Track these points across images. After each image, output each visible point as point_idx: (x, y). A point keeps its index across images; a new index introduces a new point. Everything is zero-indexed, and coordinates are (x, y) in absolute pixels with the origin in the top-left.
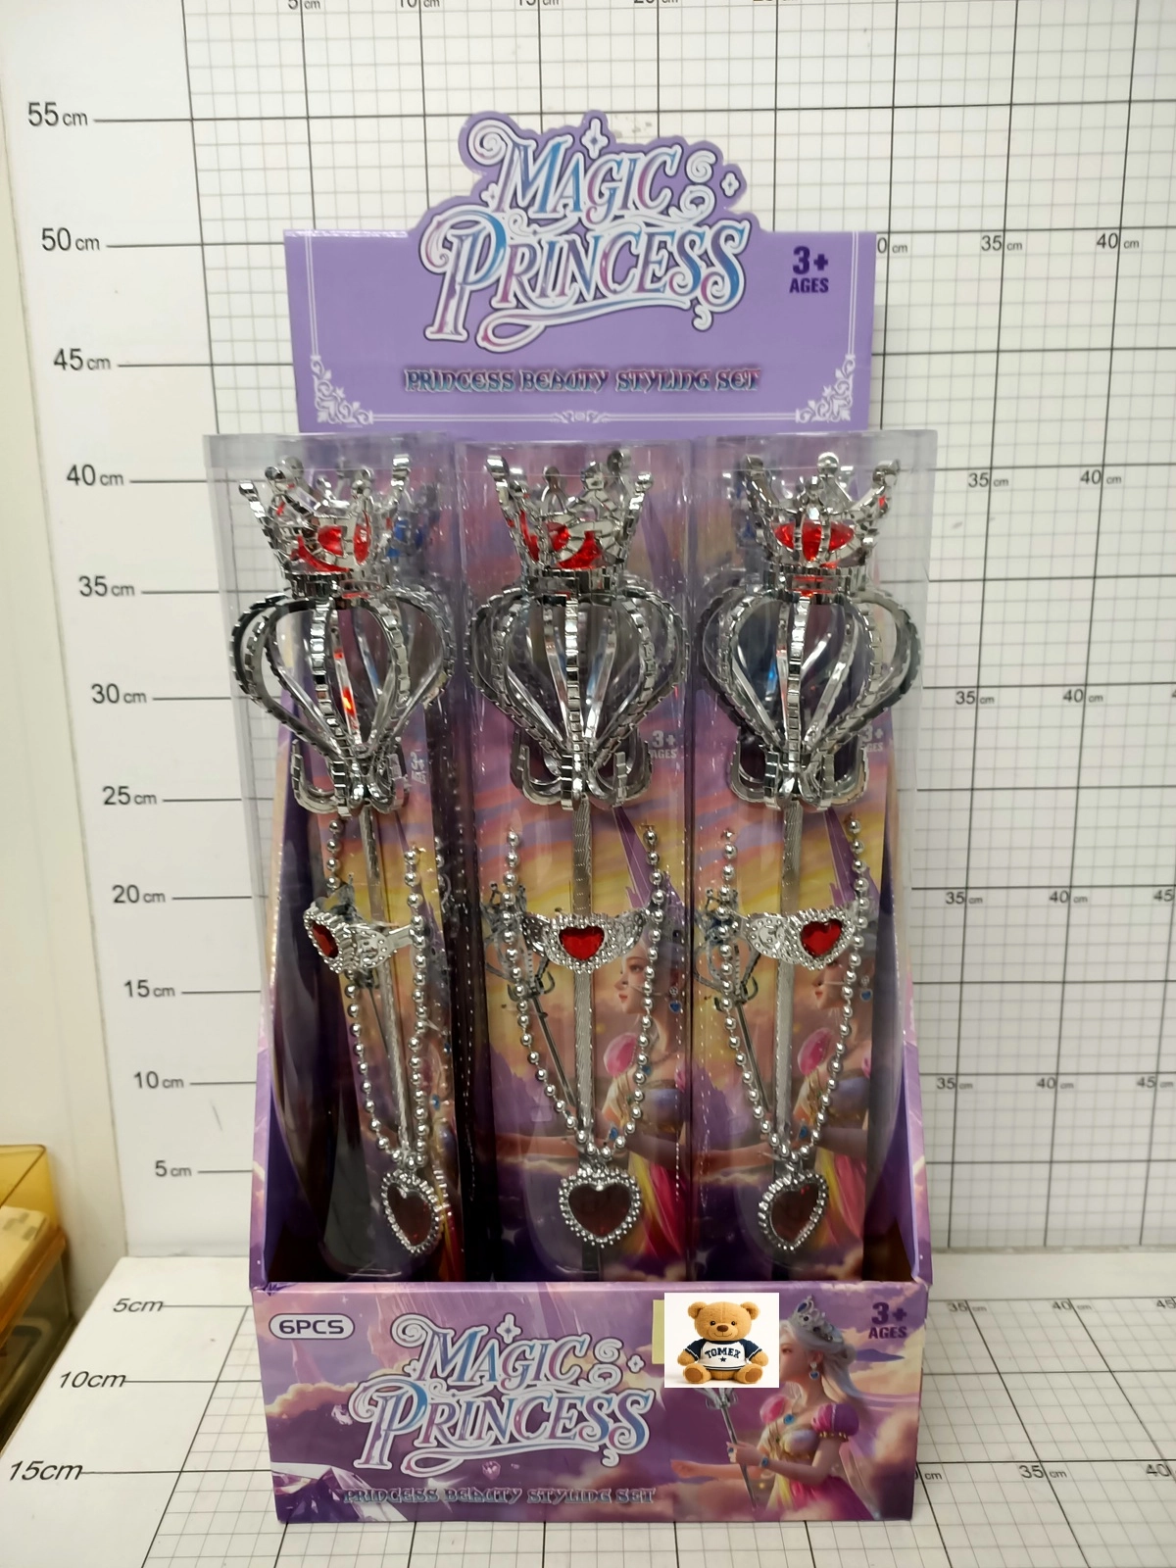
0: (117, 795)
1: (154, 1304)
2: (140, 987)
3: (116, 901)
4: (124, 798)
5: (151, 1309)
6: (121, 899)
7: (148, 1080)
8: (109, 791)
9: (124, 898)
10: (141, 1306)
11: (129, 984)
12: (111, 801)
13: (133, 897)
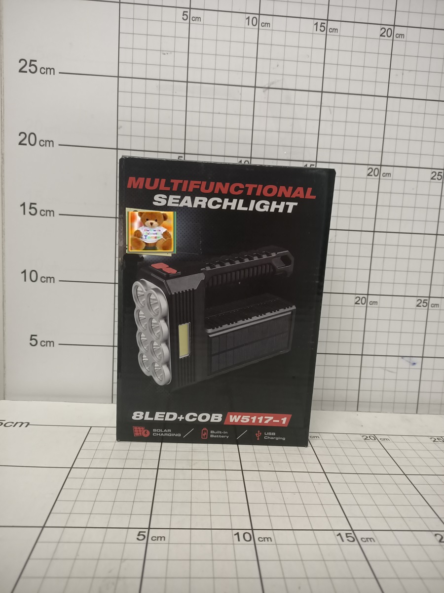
0: (28, 66)
1: (22, 423)
2: (31, 208)
3: (20, 144)
4: (33, 68)
5: (20, 426)
6: (23, 143)
7: (31, 276)
8: (23, 63)
9: (26, 141)
10: (13, 424)
11: (24, 205)
12: (23, 70)
13: (32, 142)
